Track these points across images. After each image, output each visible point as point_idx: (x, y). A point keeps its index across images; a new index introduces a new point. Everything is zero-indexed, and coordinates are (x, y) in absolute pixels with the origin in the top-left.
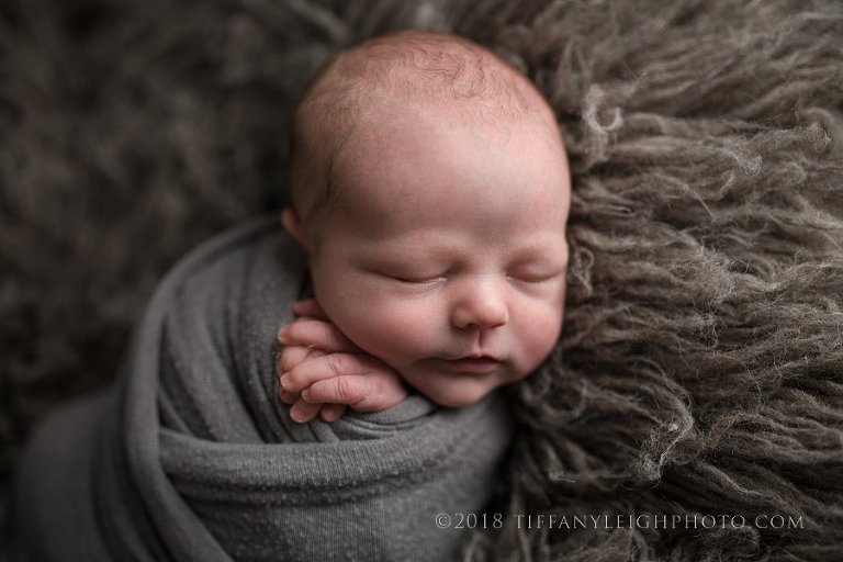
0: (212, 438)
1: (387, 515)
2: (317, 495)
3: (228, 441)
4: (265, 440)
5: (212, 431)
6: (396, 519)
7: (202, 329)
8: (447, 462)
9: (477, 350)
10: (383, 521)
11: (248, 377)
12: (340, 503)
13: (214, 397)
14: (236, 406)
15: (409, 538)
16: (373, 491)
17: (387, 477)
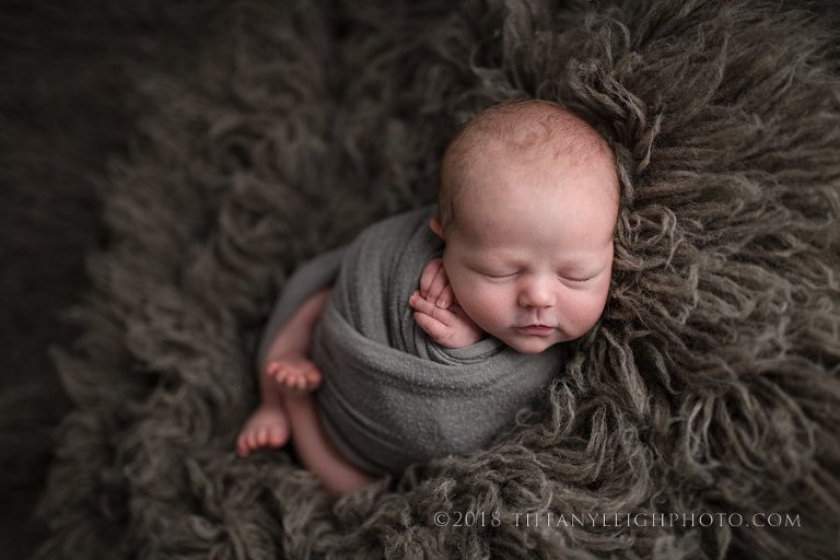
0: (362, 333)
1: (445, 410)
2: (408, 385)
3: (369, 338)
4: (391, 345)
5: (364, 329)
6: (451, 414)
7: (376, 265)
8: (490, 389)
9: (536, 321)
10: (442, 412)
11: (392, 305)
12: (420, 394)
13: (370, 310)
14: (381, 320)
15: (457, 426)
16: (439, 393)
17: (447, 388)
